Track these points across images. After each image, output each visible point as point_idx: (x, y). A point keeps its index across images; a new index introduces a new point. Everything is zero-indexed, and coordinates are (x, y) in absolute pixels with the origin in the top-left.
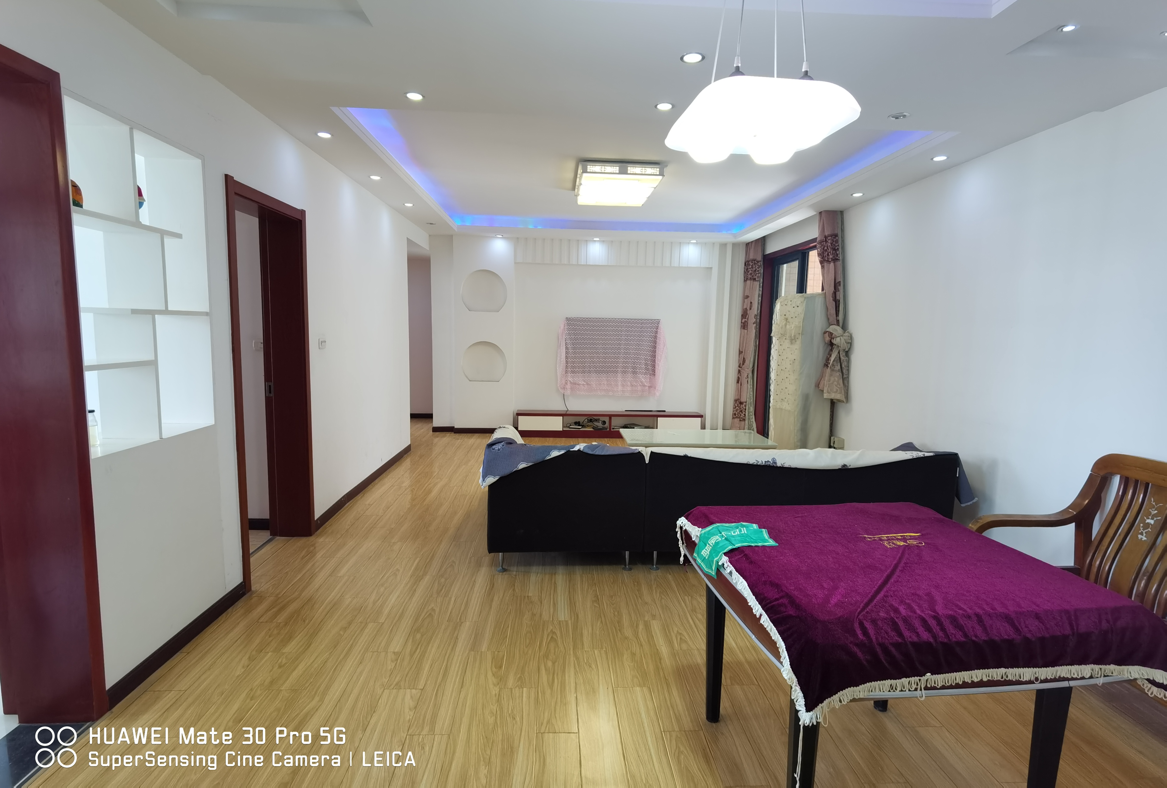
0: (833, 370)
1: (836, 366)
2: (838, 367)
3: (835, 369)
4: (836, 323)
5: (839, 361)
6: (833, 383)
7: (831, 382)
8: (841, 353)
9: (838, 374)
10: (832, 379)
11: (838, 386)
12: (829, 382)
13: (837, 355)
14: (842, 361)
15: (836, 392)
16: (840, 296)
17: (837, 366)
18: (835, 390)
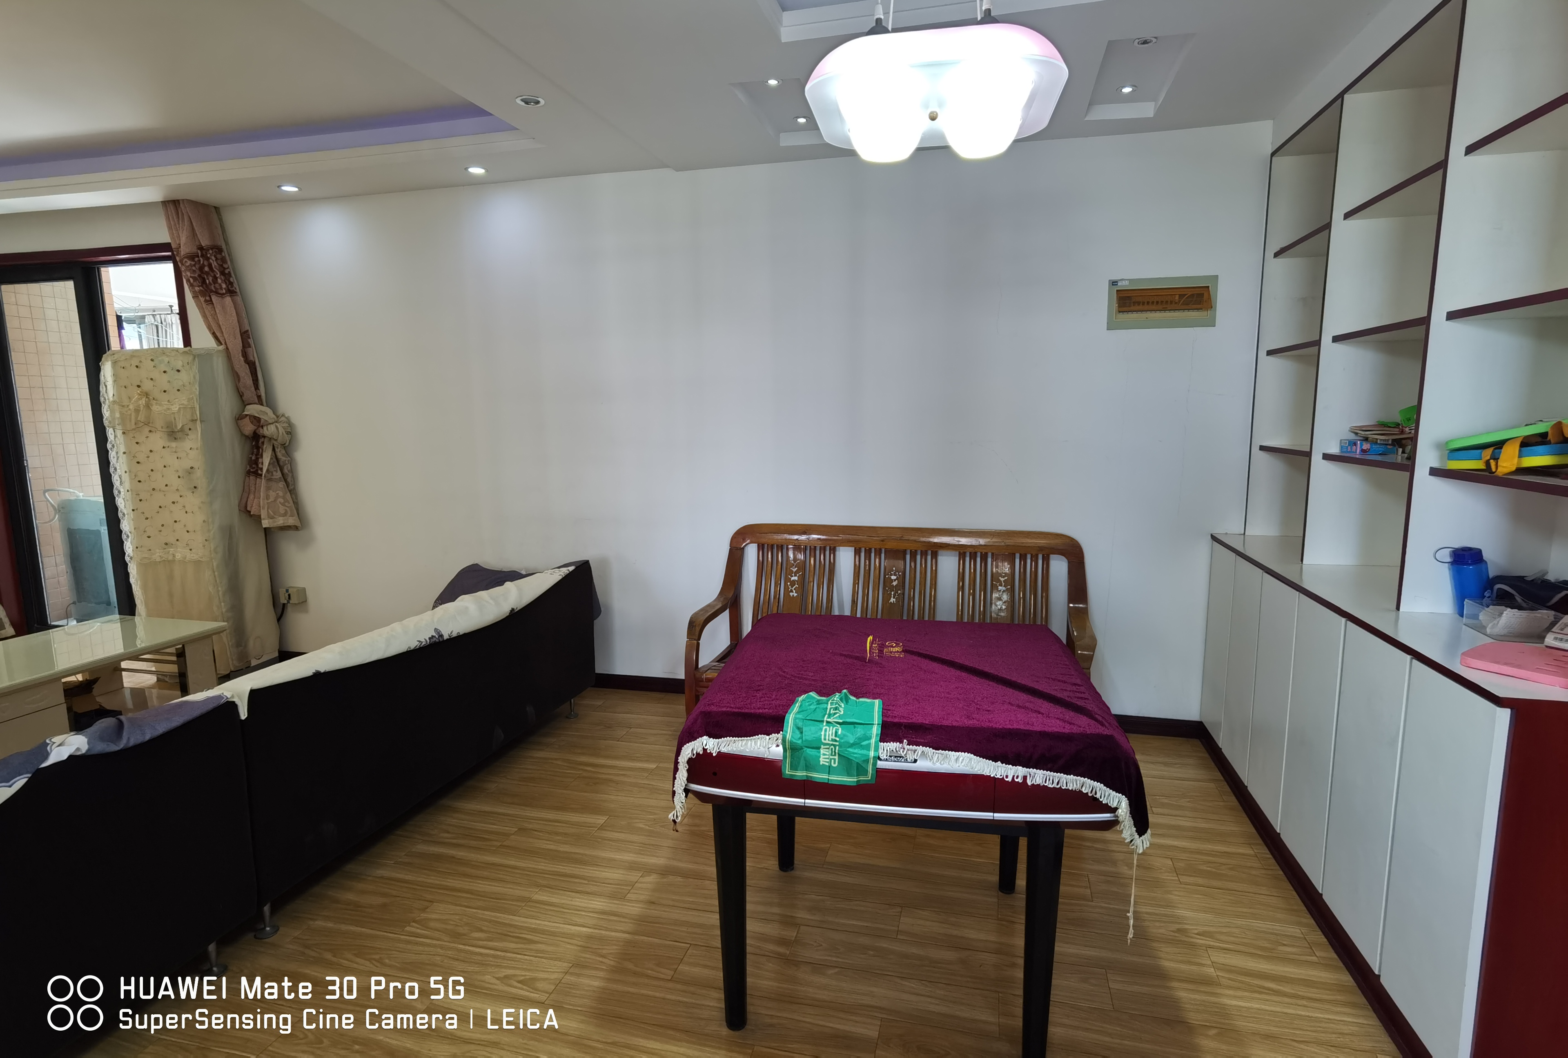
0: (269, 480)
1: (274, 473)
2: (278, 474)
3: (273, 477)
4: (257, 401)
5: (276, 464)
6: (275, 500)
7: (271, 499)
8: (277, 450)
9: (282, 484)
10: (272, 494)
11: (287, 504)
12: (267, 499)
13: (272, 455)
14: (281, 463)
15: (285, 515)
16: (253, 355)
17: (276, 471)
18: (283, 512)
